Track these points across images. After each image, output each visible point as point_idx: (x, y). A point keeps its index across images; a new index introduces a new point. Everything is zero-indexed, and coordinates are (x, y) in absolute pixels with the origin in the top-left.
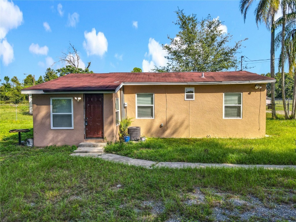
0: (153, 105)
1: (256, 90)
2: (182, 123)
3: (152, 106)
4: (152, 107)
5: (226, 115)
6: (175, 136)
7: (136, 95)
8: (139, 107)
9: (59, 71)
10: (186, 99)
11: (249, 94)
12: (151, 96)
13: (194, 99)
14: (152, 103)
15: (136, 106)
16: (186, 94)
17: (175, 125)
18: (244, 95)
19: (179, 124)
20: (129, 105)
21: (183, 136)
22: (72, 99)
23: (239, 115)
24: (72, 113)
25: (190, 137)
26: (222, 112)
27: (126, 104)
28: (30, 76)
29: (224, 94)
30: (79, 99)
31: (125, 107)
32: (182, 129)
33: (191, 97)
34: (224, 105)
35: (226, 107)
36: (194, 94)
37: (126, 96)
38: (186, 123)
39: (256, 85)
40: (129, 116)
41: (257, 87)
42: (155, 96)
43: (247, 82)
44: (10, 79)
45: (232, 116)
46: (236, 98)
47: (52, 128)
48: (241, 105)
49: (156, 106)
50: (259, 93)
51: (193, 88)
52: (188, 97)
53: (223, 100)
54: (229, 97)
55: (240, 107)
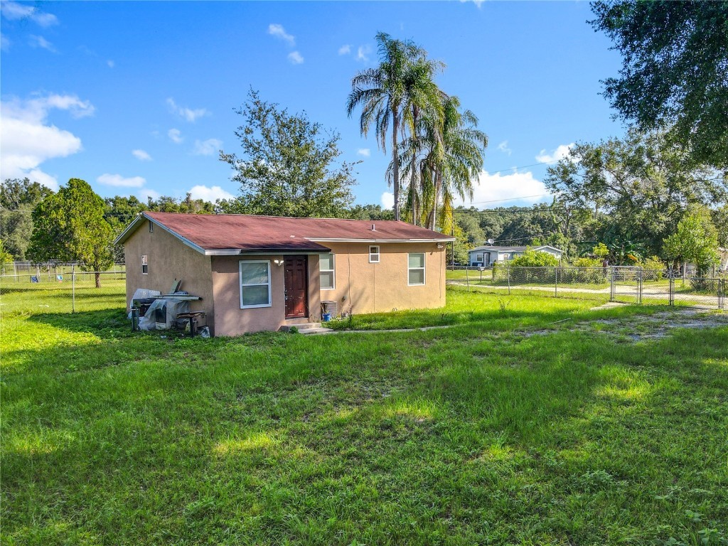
1: (437, 250)
3: (332, 272)
5: (411, 281)
10: (371, 261)
11: (432, 254)
12: (330, 256)
13: (379, 261)
14: (332, 268)
16: (370, 254)
18: (427, 254)
21: (364, 312)
22: (268, 262)
23: (421, 280)
24: (269, 284)
26: (407, 278)
29: (408, 254)
30: (281, 262)
33: (376, 258)
34: (408, 269)
35: (410, 271)
39: (437, 244)
42: (336, 256)
43: (432, 241)
45: (416, 282)
46: (418, 259)
47: (242, 307)
48: (424, 268)
49: (337, 272)
50: (439, 253)
51: (378, 247)
52: (373, 258)
53: (407, 262)
54: (413, 259)
55: (423, 270)
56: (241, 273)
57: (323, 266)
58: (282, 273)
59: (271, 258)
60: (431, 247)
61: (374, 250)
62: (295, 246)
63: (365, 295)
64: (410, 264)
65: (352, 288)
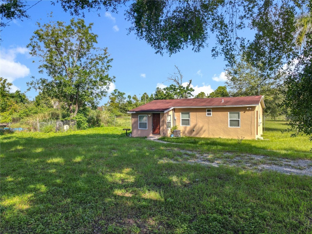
1: (249, 110)
2: (202, 128)
4: (189, 120)
5: (231, 125)
6: (198, 136)
7: (181, 113)
8: (182, 120)
9: (164, 89)
10: (207, 116)
11: (244, 112)
12: (189, 113)
13: (211, 116)
14: (189, 118)
15: (181, 119)
16: (207, 112)
18: (241, 113)
19: (200, 129)
23: (239, 126)
24: (147, 122)
25: (210, 137)
26: (228, 124)
27: (176, 118)
28: (145, 94)
29: (229, 113)
31: (175, 120)
32: (201, 132)
33: (210, 114)
34: (229, 119)
35: (230, 120)
36: (211, 112)
37: (176, 114)
38: (204, 129)
39: (248, 107)
40: (177, 124)
42: (191, 113)
43: (241, 106)
45: (235, 126)
46: (237, 115)
47: (139, 129)
48: (240, 119)
49: (191, 119)
50: (250, 112)
51: (211, 109)
52: (208, 114)
53: (228, 116)
54: (233, 115)
55: (239, 120)
56: (139, 118)
57: (186, 117)
58: (151, 119)
59: (148, 114)
60: (244, 109)
61: (209, 111)
62: (154, 110)
64: (230, 117)
65: (197, 126)
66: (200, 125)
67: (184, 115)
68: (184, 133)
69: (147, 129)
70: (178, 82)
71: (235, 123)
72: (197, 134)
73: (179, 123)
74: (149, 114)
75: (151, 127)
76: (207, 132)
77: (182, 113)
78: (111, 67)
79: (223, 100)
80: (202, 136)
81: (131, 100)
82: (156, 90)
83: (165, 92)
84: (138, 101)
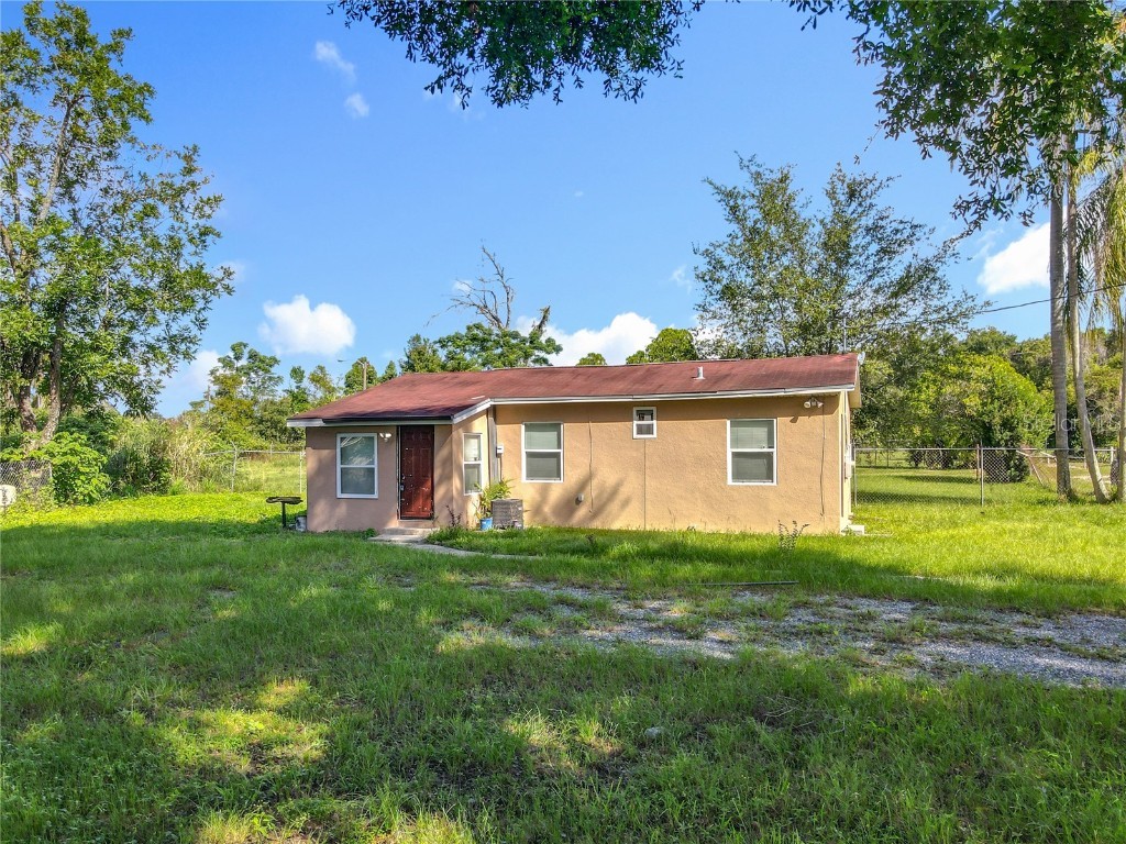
0: (561, 451)
1: (812, 411)
2: (614, 492)
3: (559, 453)
4: (557, 455)
5: (738, 476)
6: (597, 524)
7: (523, 427)
8: (530, 455)
9: (443, 343)
10: (635, 436)
11: (794, 421)
12: (556, 427)
13: (655, 435)
14: (559, 447)
15: (523, 452)
16: (635, 422)
17: (599, 496)
18: (781, 423)
19: (605, 495)
20: (507, 450)
22: (375, 435)
23: (769, 477)
24: (375, 466)
25: (648, 528)
26: (725, 469)
27: (502, 447)
28: (363, 360)
29: (728, 422)
30: (388, 435)
31: (498, 455)
32: (614, 506)
33: (649, 430)
34: (729, 451)
35: (735, 455)
36: (655, 422)
37: (500, 428)
38: (624, 491)
39: (810, 398)
40: (506, 475)
41: (808, 404)
42: (565, 427)
43: (780, 393)
44: (307, 374)
46: (761, 432)
47: (339, 495)
48: (774, 450)
49: (566, 454)
50: (819, 418)
51: (654, 409)
52: (641, 430)
53: (725, 438)
54: (744, 431)
55: (769, 456)
56: (338, 450)
57: (544, 442)
58: (394, 450)
60: (794, 406)
61: (644, 415)
62: (406, 413)
63: (621, 496)
64: (735, 442)
65: (595, 482)
66: (607, 476)
67: (536, 435)
68: (537, 510)
69: (375, 496)
70: (494, 314)
71: (755, 466)
72: (595, 514)
73: (516, 468)
74: (385, 429)
75: (394, 489)
76: (635, 505)
77: (528, 428)
78: (218, 235)
79: (701, 369)
80: (616, 526)
81: (303, 386)
82: (408, 348)
83: (442, 354)
84: (331, 390)
